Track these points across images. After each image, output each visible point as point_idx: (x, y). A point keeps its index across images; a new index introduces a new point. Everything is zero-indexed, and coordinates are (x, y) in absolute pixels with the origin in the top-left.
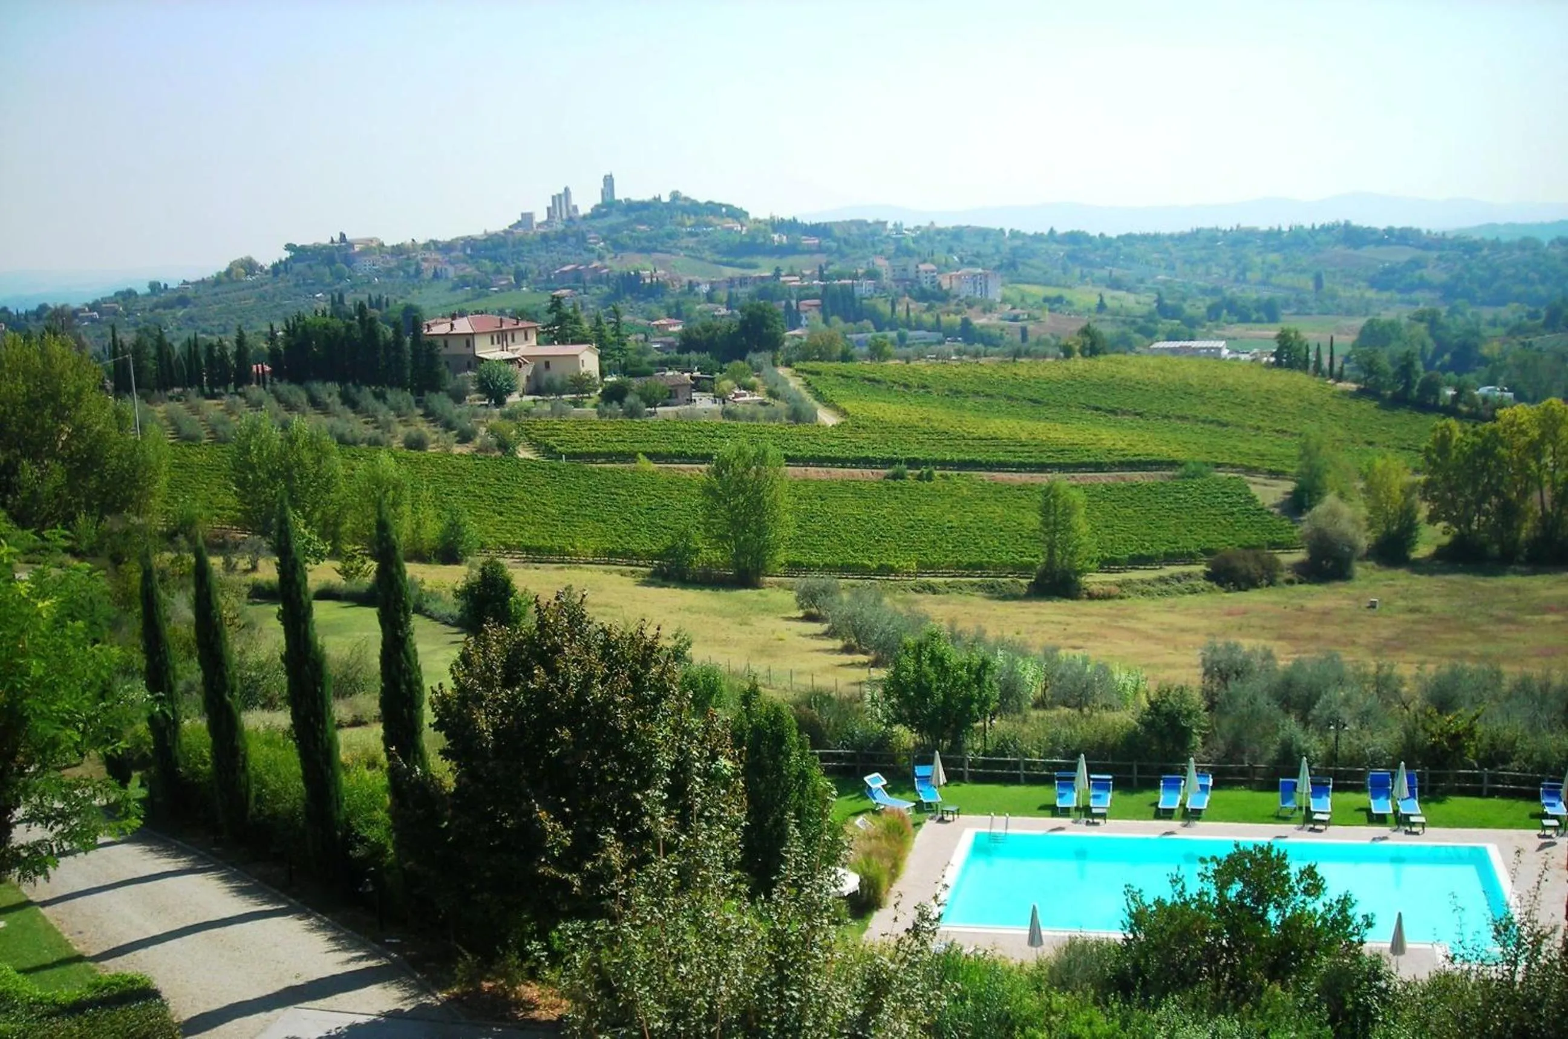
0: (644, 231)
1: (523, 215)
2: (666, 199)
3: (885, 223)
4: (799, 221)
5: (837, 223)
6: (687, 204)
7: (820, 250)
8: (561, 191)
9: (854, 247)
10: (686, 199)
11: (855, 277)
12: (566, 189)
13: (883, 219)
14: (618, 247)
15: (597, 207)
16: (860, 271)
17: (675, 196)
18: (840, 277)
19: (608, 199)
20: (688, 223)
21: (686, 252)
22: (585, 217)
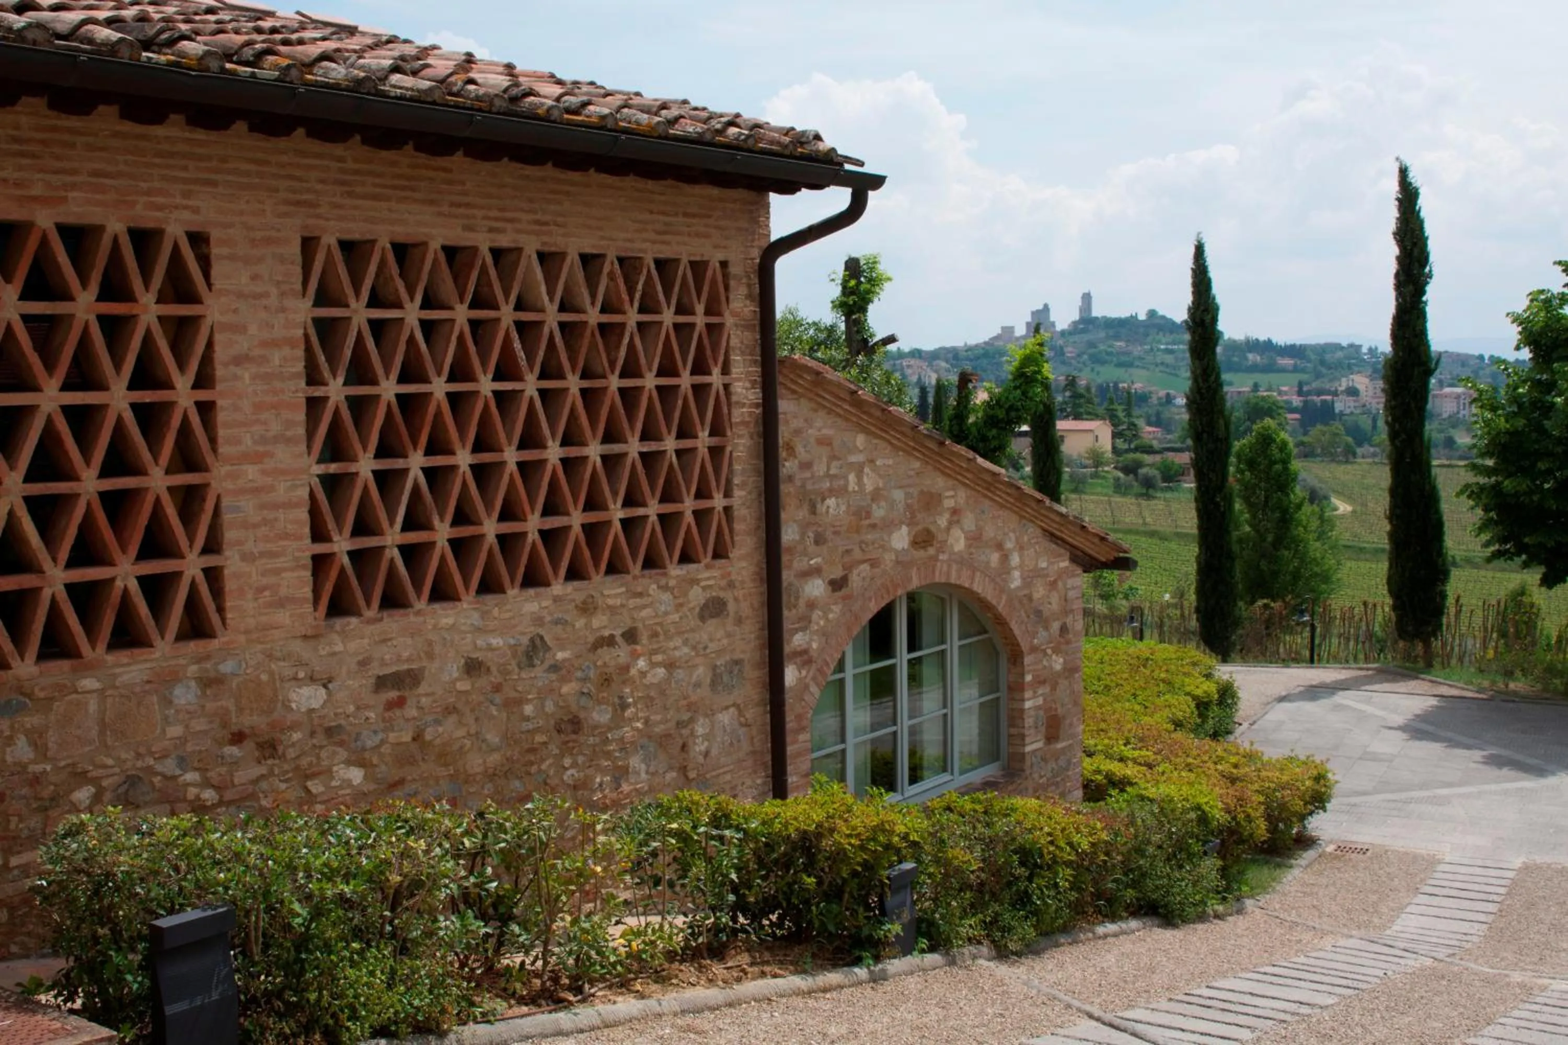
0: (1120, 347)
1: (1003, 328)
2: (1142, 317)
3: (1360, 346)
4: (1274, 341)
5: (1310, 346)
6: (1162, 322)
7: (1295, 370)
8: (1041, 307)
9: (1330, 368)
10: (1163, 317)
11: (1335, 394)
12: (1046, 307)
13: (1357, 343)
14: (1097, 360)
15: (1075, 323)
16: (1340, 389)
17: (1152, 314)
18: (1319, 393)
19: (1085, 315)
20: (1164, 340)
21: (1162, 368)
22: (1063, 333)
